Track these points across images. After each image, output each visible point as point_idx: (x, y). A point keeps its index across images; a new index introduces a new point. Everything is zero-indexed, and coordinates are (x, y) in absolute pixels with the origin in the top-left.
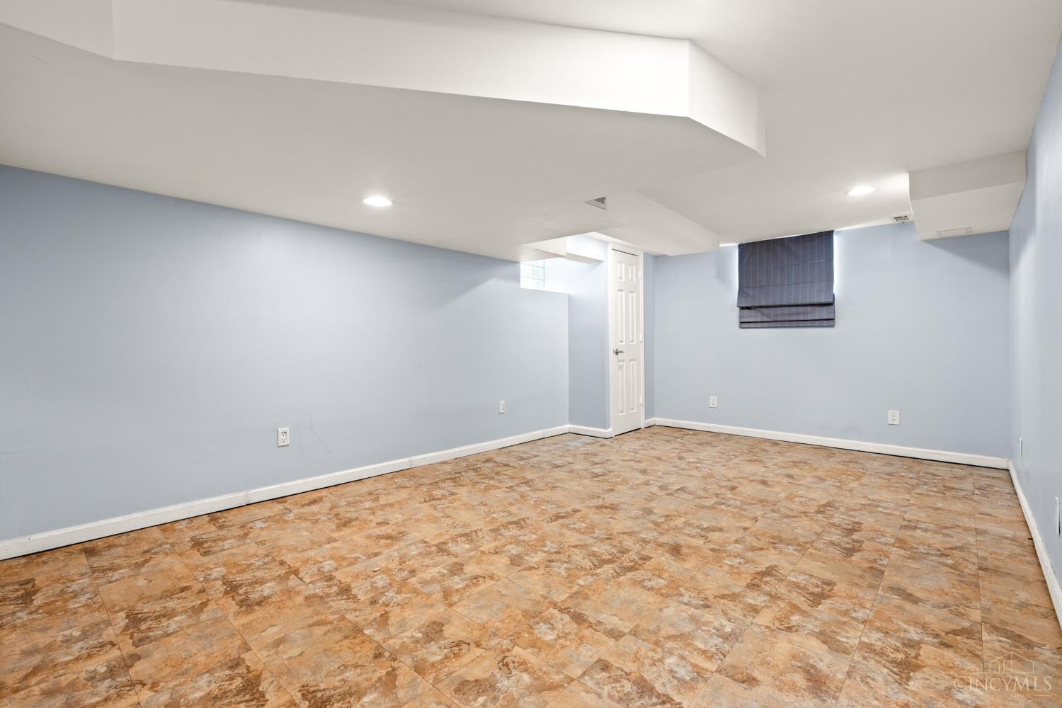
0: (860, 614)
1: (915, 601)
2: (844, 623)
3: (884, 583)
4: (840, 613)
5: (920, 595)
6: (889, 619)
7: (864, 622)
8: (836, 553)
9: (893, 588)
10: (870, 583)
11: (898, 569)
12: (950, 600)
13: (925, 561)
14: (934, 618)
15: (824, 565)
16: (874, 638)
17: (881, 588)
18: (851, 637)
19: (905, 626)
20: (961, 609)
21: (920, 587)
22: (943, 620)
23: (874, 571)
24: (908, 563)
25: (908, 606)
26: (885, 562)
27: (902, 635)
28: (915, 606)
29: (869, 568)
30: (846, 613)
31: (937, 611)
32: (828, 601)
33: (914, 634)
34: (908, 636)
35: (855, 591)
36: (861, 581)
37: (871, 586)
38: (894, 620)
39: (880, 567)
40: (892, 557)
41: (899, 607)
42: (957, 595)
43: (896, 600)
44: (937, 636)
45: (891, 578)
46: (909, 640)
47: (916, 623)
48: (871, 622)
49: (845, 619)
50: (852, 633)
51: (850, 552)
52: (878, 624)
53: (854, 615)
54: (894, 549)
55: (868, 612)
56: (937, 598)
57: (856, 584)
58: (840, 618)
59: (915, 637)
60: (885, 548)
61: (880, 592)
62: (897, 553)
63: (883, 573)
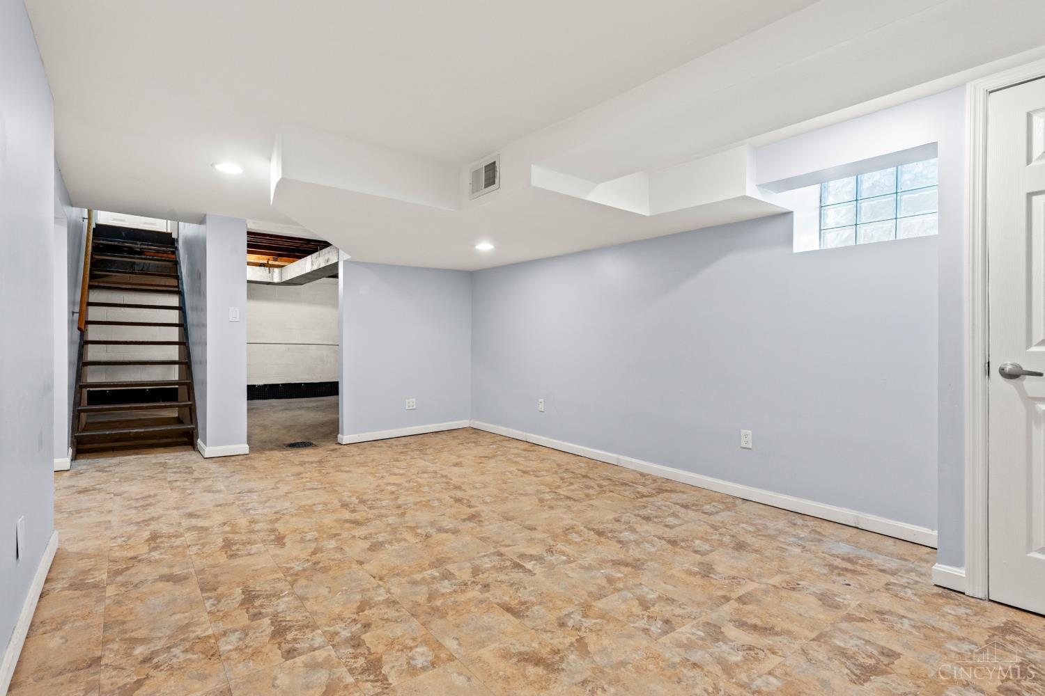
0: (195, 549)
1: (163, 578)
2: (200, 540)
3: (194, 580)
4: (207, 543)
5: (160, 585)
6: (175, 556)
7: (189, 546)
8: (259, 586)
9: (185, 579)
10: (205, 574)
11: (192, 603)
12: (134, 594)
13: (168, 632)
14: (146, 572)
15: (253, 568)
16: (178, 542)
17: (194, 574)
18: (190, 537)
19: (163, 556)
20: (123, 589)
21: (163, 593)
22: (137, 573)
23: (209, 587)
24: (186, 618)
25: (166, 571)
26: (208, 604)
27: (162, 551)
28: (161, 574)
29: (217, 588)
30: (204, 545)
31: (142, 578)
32: (220, 545)
33: (156, 555)
34: (158, 552)
35: (210, 561)
36: (214, 571)
37: (202, 571)
38: (171, 556)
39: (209, 594)
40: (205, 617)
41: (173, 566)
42: (127, 602)
43: (177, 571)
44: (139, 561)
45: (191, 589)
46: (157, 550)
47: (156, 561)
48: (185, 548)
49: (202, 541)
50: (191, 538)
51: (249, 598)
52: (180, 549)
53: (197, 547)
54: (210, 632)
55: (191, 553)
56: (144, 590)
57: (214, 567)
58: (205, 541)
59: (153, 553)
60: (222, 626)
61: (192, 570)
62: (205, 626)
63: (201, 590)
